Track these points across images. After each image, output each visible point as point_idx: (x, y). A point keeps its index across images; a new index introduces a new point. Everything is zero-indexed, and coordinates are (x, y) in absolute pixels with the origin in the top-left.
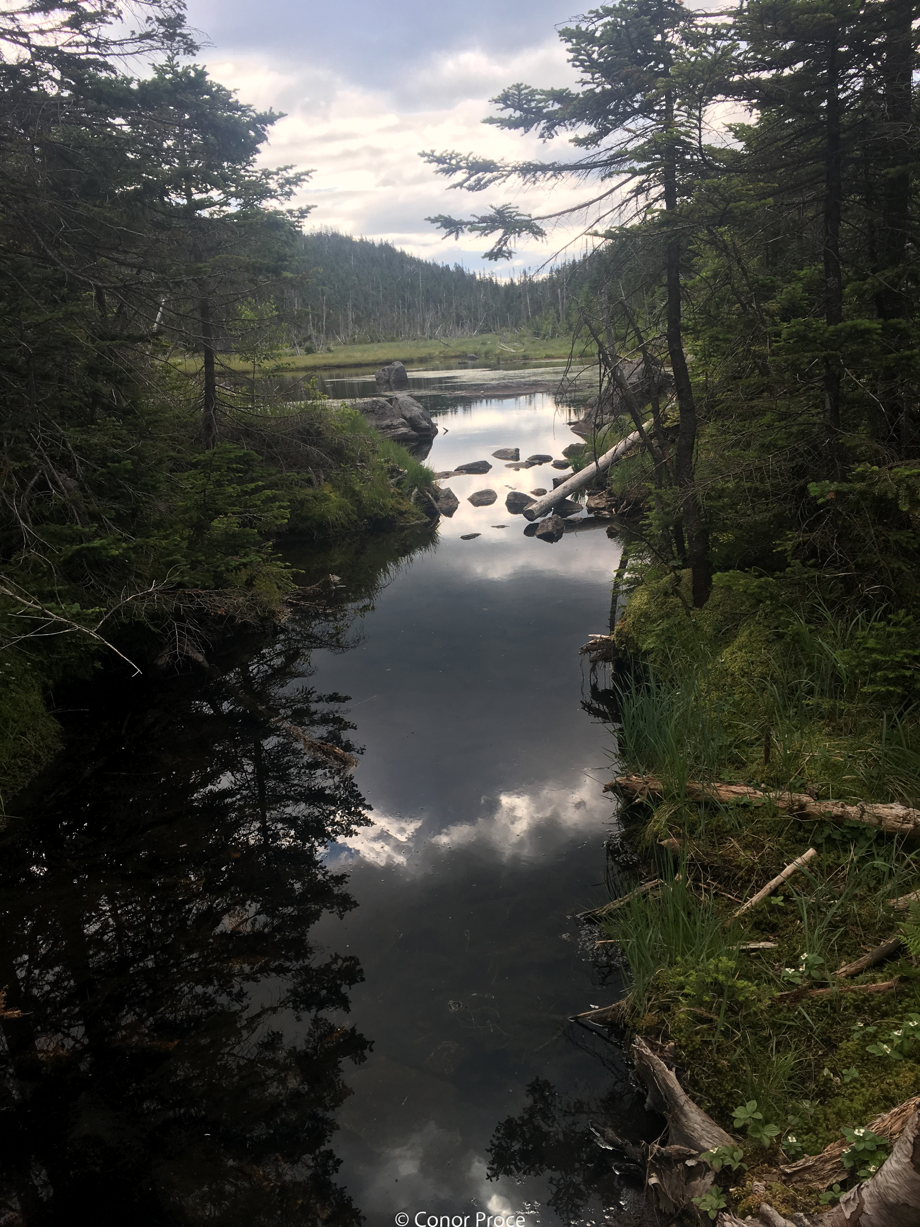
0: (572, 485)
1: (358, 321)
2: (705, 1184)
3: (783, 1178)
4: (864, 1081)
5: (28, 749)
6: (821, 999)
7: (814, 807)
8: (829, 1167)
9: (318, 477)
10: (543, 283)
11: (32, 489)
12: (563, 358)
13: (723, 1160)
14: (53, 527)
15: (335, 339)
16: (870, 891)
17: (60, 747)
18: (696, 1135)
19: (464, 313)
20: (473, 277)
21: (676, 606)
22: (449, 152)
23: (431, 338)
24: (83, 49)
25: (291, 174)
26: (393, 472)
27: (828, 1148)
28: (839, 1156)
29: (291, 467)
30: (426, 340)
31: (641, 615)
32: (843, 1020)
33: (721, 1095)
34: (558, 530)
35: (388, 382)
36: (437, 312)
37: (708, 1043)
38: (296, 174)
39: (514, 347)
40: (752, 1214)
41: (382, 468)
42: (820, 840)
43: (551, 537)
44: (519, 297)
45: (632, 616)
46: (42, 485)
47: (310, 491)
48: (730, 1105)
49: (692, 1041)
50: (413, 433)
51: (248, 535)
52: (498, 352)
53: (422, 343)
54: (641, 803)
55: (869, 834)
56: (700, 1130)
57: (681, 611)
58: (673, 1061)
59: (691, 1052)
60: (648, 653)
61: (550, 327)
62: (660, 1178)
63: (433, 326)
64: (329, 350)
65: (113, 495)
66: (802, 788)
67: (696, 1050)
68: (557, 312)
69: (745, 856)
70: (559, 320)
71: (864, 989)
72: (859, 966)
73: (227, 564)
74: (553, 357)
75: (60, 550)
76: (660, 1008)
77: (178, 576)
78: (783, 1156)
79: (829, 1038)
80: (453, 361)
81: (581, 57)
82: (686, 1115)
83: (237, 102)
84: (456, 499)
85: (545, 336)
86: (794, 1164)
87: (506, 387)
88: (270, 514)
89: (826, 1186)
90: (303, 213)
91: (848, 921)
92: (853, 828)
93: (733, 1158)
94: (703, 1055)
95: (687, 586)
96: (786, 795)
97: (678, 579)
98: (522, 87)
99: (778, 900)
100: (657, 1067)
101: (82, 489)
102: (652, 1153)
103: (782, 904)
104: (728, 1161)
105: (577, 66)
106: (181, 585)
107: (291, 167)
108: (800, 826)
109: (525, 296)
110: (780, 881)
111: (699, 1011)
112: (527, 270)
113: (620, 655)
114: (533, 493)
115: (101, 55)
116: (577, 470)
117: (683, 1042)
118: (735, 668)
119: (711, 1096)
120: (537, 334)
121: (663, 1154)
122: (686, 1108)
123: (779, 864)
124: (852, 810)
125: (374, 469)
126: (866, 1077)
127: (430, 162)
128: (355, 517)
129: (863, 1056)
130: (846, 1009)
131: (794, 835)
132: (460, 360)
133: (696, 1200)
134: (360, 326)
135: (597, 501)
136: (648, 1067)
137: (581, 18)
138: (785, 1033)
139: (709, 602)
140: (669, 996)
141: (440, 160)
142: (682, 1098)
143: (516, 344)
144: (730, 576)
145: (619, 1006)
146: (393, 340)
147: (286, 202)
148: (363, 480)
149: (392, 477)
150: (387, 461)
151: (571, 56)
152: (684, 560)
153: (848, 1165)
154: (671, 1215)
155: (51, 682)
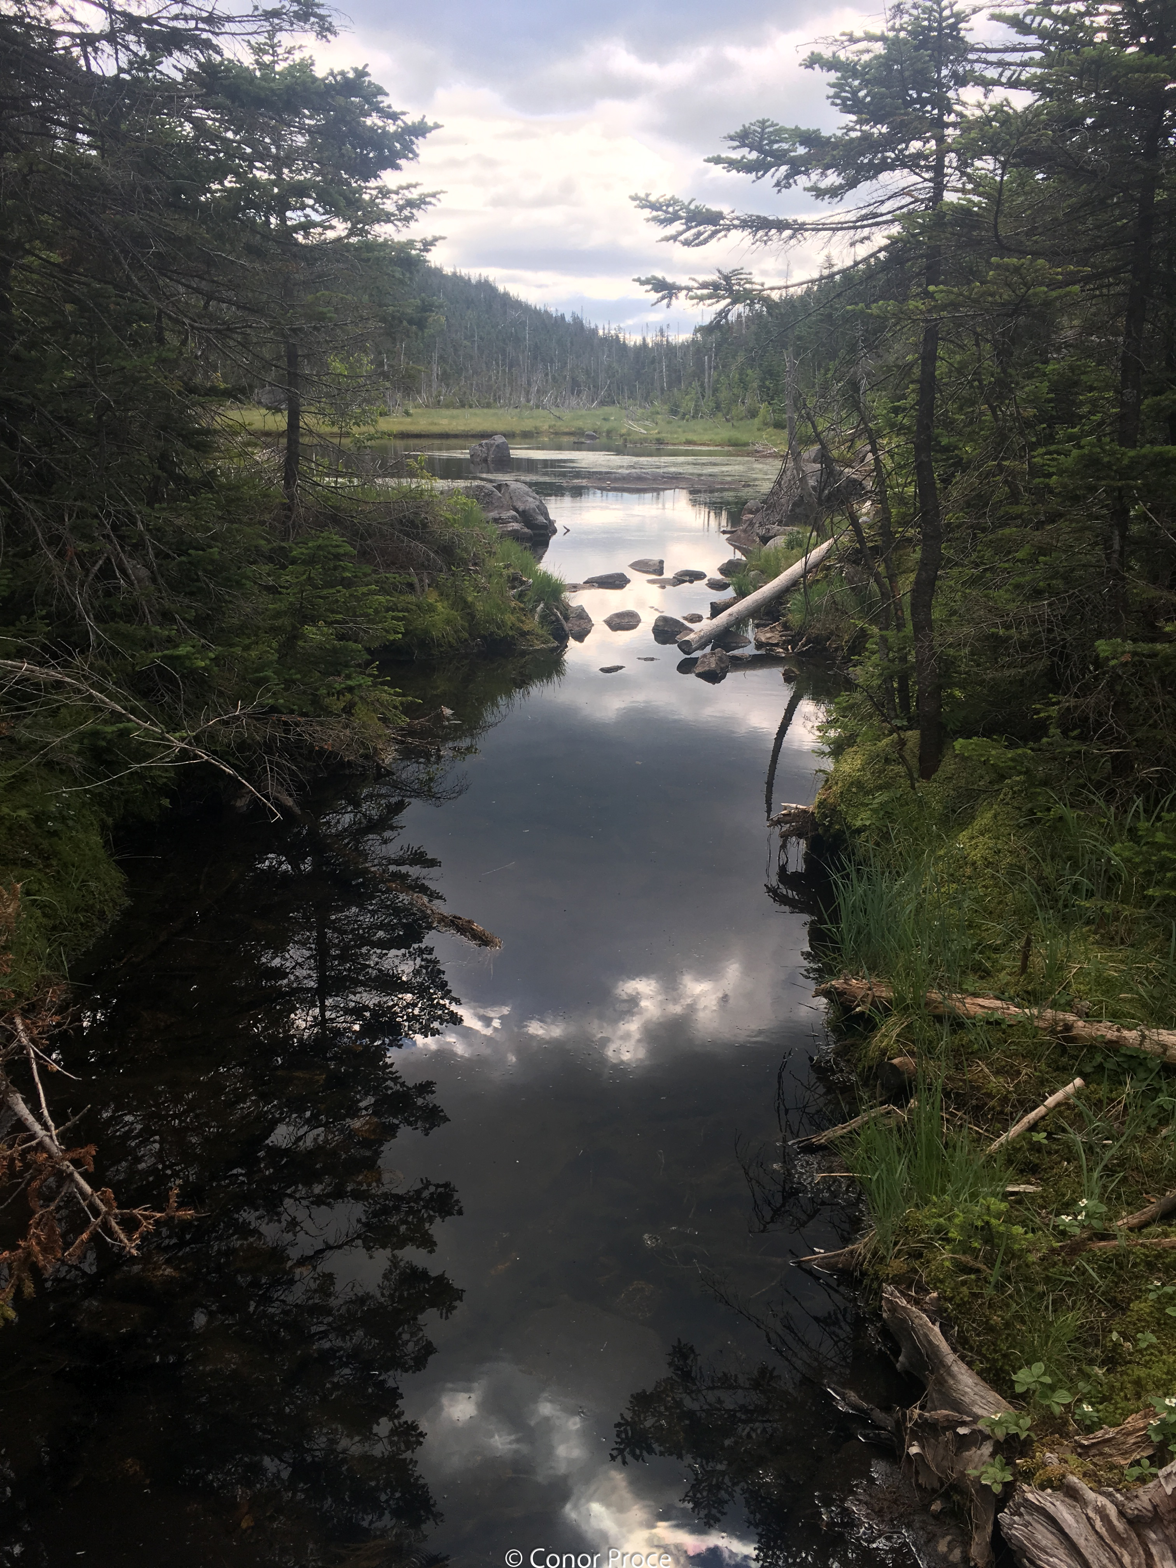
0: (739, 613)
1: (445, 378)
2: (982, 1455)
3: (1079, 1450)
4: (1162, 1348)
5: (91, 902)
6: (1105, 1253)
7: (1081, 1026)
8: (1132, 1440)
9: (421, 580)
10: (685, 347)
11: (96, 575)
12: (708, 445)
13: (1007, 1428)
14: (123, 627)
15: (415, 400)
16: (1149, 1132)
17: (127, 902)
18: (967, 1400)
19: (582, 378)
20: (594, 332)
21: (898, 775)
22: (668, 197)
23: (538, 407)
24: (192, 24)
25: (414, 194)
26: (515, 580)
27: (1129, 1419)
28: (1145, 1428)
29: (388, 565)
30: (532, 409)
31: (852, 783)
32: (1131, 1279)
33: (997, 1356)
34: (722, 669)
35: (485, 460)
36: (547, 375)
37: (980, 1295)
38: (421, 195)
39: (646, 427)
40: (1052, 1487)
41: (501, 575)
42: (1088, 1069)
43: (713, 677)
44: (653, 362)
45: (840, 784)
46: (106, 572)
47: (412, 598)
48: (1007, 1367)
49: (959, 1293)
50: (526, 530)
51: (352, 651)
52: (624, 431)
53: (527, 413)
54: (862, 1013)
55: (1151, 1065)
56: (972, 1394)
57: (905, 783)
58: (937, 1314)
59: (958, 1305)
60: (859, 831)
61: (692, 405)
62: (923, 1447)
63: (541, 392)
64: (407, 414)
65: (187, 590)
66: (1069, 1006)
67: (964, 1303)
68: (702, 386)
69: (996, 1083)
70: (703, 396)
71: (1155, 1244)
72: (1143, 1218)
73: (330, 686)
74: (693, 443)
75: (133, 656)
76: (909, 1254)
77: (270, 697)
78: (1073, 1427)
79: (1115, 1297)
80: (565, 439)
81: (843, 94)
82: (953, 1377)
83: (389, 107)
84: (590, 620)
85: (684, 415)
86: (1091, 1436)
87: (639, 478)
88: (380, 626)
89: (1129, 1461)
90: (427, 245)
91: (1127, 1166)
92: (1132, 1056)
93: (1017, 1425)
94: (971, 1308)
95: (912, 751)
96: (1049, 1013)
97: (902, 743)
98: (768, 124)
99: (1040, 1137)
100: (917, 1321)
101: (154, 580)
102: (911, 1419)
103: (1045, 1142)
104: (1013, 1430)
105: (837, 105)
106: (274, 709)
107: (415, 186)
108: (1064, 1051)
109: (660, 362)
110: (1040, 1115)
111: (963, 1258)
112: (665, 328)
113: (820, 831)
114: (685, 618)
115: (213, 33)
116: (742, 594)
117: (949, 1293)
118: (976, 855)
119: (984, 1356)
120: (674, 412)
121: (926, 1419)
122: (955, 1369)
123: (1039, 1095)
124: (1131, 1035)
125: (490, 576)
126: (1164, 1344)
127: (643, 207)
128: (465, 635)
129: (1159, 1320)
130: (1135, 1265)
131: (1056, 1062)
132: (573, 439)
133: (972, 1472)
134: (448, 385)
135: (768, 635)
136: (904, 1321)
137: (830, 41)
138: (1061, 1290)
139: (939, 773)
140: (922, 1241)
141: (654, 207)
142: (950, 1357)
143: (647, 423)
144: (976, 745)
145: (852, 1252)
146: (488, 406)
147: (404, 229)
148: (478, 589)
149: (513, 588)
150: (507, 567)
151: (832, 91)
152: (909, 720)
153: (1156, 1438)
154: (934, 1491)
155: (110, 821)
